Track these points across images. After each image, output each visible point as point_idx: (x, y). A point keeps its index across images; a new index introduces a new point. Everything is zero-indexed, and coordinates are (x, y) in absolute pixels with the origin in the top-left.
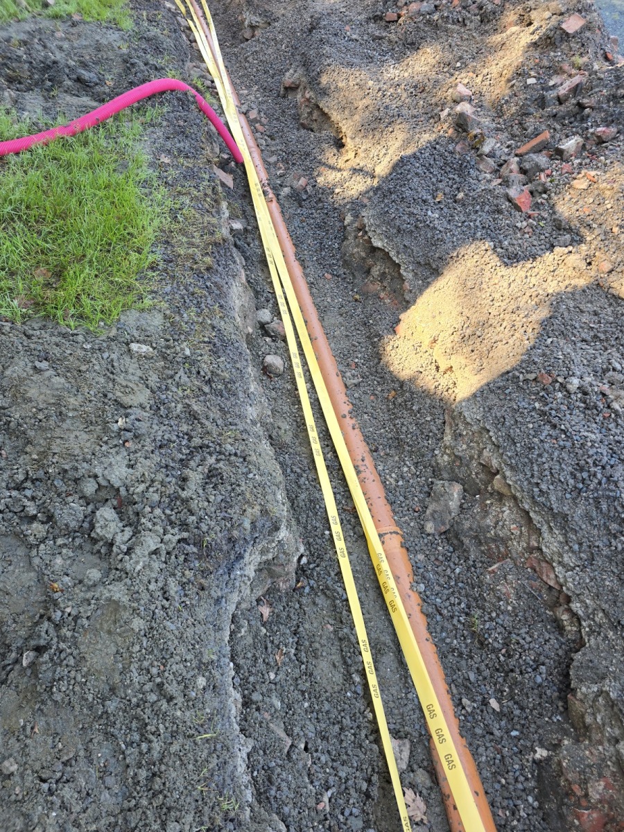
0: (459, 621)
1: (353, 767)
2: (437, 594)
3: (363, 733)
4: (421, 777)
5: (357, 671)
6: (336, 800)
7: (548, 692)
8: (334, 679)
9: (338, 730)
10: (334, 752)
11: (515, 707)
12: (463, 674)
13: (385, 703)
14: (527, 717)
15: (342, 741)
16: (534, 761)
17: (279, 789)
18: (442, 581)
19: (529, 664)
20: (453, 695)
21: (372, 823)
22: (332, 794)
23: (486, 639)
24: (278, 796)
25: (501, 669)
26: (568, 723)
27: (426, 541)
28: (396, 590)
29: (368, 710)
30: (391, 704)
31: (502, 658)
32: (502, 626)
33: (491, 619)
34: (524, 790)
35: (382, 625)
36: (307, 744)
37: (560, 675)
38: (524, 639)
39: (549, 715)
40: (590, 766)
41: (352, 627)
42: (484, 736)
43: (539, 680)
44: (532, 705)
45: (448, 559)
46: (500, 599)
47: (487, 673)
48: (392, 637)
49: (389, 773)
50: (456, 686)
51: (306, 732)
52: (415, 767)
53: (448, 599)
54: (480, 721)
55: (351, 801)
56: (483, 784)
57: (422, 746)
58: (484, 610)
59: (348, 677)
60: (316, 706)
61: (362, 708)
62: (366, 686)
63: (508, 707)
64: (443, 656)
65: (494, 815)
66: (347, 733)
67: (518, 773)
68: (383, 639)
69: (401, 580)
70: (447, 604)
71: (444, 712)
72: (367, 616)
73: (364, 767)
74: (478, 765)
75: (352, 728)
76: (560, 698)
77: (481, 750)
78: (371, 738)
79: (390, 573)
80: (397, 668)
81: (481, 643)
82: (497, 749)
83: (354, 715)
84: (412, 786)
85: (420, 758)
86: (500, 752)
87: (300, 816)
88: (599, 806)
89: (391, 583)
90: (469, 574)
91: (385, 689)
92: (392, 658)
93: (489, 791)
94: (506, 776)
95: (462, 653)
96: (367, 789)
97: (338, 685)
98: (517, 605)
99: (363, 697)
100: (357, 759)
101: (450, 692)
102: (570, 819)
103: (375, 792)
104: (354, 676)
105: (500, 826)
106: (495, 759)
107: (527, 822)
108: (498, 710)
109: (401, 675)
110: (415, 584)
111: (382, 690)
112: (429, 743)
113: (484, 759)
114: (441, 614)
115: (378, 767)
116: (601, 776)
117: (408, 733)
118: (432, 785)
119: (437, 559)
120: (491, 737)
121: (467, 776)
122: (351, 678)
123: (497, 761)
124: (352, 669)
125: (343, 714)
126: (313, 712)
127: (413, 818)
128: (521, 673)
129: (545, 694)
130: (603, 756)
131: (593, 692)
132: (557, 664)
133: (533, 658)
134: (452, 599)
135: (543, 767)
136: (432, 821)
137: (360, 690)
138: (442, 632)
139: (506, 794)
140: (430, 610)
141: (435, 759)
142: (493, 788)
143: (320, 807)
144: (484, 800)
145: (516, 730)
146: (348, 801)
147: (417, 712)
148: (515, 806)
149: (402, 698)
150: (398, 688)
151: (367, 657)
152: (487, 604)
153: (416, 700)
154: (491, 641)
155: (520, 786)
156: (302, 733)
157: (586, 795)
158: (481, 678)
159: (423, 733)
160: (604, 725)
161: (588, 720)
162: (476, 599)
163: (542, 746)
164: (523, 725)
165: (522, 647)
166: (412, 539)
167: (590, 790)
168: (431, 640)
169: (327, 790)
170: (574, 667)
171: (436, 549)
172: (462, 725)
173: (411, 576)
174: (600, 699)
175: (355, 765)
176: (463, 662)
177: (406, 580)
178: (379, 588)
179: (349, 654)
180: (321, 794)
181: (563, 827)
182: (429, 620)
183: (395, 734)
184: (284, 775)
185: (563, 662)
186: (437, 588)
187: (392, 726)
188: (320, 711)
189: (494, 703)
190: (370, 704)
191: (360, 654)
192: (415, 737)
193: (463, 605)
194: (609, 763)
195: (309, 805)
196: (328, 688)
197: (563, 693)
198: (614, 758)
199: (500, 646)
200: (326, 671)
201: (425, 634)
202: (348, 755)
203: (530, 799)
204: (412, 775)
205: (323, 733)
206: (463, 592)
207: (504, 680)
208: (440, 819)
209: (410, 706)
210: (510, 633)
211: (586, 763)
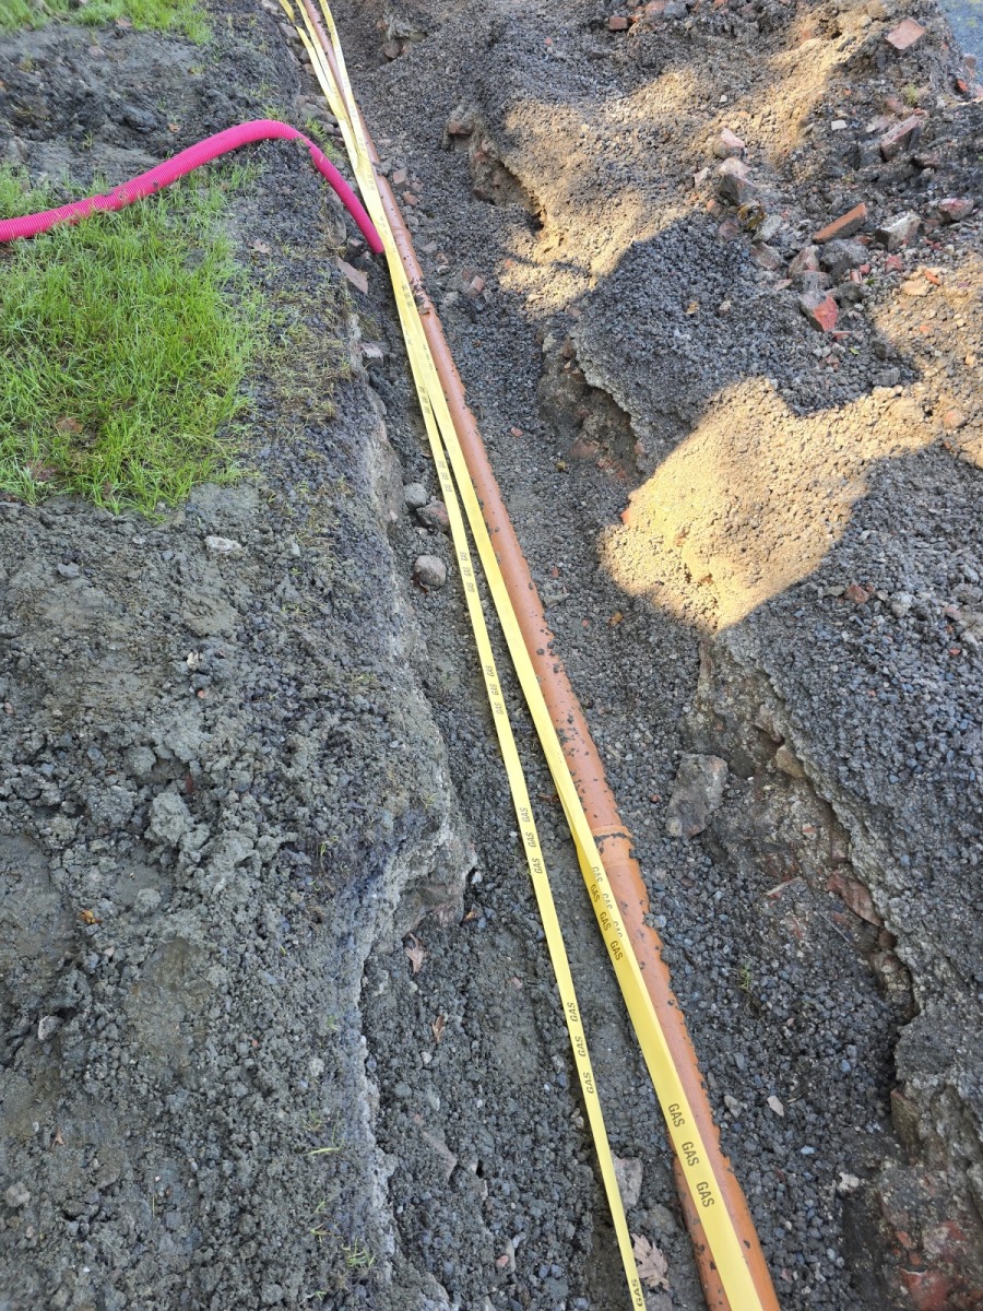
0: (720, 974)
1: (553, 1202)
2: (686, 932)
3: (570, 1148)
4: (660, 1218)
5: (560, 1051)
6: (526, 1252)
7: (861, 1086)
8: (523, 1064)
9: (530, 1143)
10: (524, 1178)
11: (808, 1109)
12: (726, 1057)
13: (604, 1102)
14: (827, 1126)
15: (536, 1159)
16: (837, 1194)
17: (437, 1234)
18: (694, 911)
19: (830, 1042)
20: (710, 1090)
21: (582, 1289)
22: (521, 1243)
23: (763, 1002)
24: (435, 1245)
25: (786, 1050)
26: (891, 1135)
27: (668, 848)
28: (621, 925)
29: (577, 1112)
30: (614, 1104)
31: (788, 1033)
32: (788, 982)
33: (771, 972)
34: (821, 1239)
35: (599, 979)
36: (480, 1164)
37: (879, 1060)
38: (823, 1003)
39: (862, 1121)
40: (926, 1203)
41: (553, 982)
42: (759, 1155)
43: (846, 1067)
44: (834, 1106)
45: (704, 877)
46: (784, 940)
47: (764, 1055)
48: (615, 998)
49: (609, 1210)
50: (715, 1076)
51: (481, 1145)
52: (651, 1201)
53: (704, 939)
54: (753, 1131)
55: (550, 1255)
56: (757, 1228)
57: (661, 1169)
58: (760, 957)
59: (545, 1061)
60: (495, 1105)
61: (568, 1109)
62: (574, 1074)
63: (797, 1109)
64: (694, 1029)
65: (775, 1277)
66: (543, 1148)
67: (812, 1213)
68: (600, 1001)
69: (629, 909)
70: (702, 947)
71: (696, 1116)
72: (576, 965)
73: (570, 1201)
74: (750, 1200)
75: (551, 1140)
76: (879, 1096)
77: (755, 1176)
78: (582, 1156)
79: (611, 898)
80: (623, 1047)
81: (755, 1009)
82: (779, 1175)
83: (556, 1119)
84: (646, 1231)
85: (659, 1188)
86: (783, 1179)
87: (469, 1277)
88: (940, 1265)
89: (614, 914)
90: (737, 901)
91: (603, 1079)
92: (615, 1031)
93: (766, 1241)
94: (794, 1217)
95: (724, 1025)
96: (575, 1236)
97: (530, 1072)
98: (811, 950)
99: (570, 1091)
100: (559, 1188)
101: (705, 1085)
102: (893, 1284)
103: (587, 1240)
104: (555, 1058)
105: (784, 1295)
106: (775, 1190)
107: (827, 1289)
108: (782, 1114)
109: (628, 1058)
110: (652, 916)
111: (598, 1082)
112: (672, 1165)
113: (758, 1189)
114: (692, 963)
115: (592, 1201)
116: (942, 1218)
117: (640, 1149)
118: (677, 1230)
119: (686, 877)
120: (771, 1156)
121: (731, 1216)
122: (551, 1062)
123: (780, 1194)
124: (553, 1048)
125: (537, 1118)
126: (490, 1115)
127: (647, 1282)
128: (818, 1056)
129: (856, 1090)
130: (946, 1188)
131: (932, 1086)
132: (874, 1042)
133: (836, 1032)
134: (709, 939)
135: (851, 1204)
136: (677, 1286)
137: (564, 1080)
138: (693, 990)
139: (794, 1246)
140: (675, 956)
141: (682, 1189)
142: (773, 1235)
143: (501, 1263)
144: (758, 1255)
145: (810, 1145)
146: (545, 1254)
147: (654, 1115)
148: (808, 1264)
149: (630, 1094)
150: (624, 1078)
151: (576, 1029)
152: (764, 948)
153: (652, 1097)
154: (770, 1005)
155: (815, 1233)
156: (473, 1148)
157: (920, 1248)
158: (754, 1063)
159: (663, 1148)
160: (948, 1138)
161: (924, 1130)
162: (747, 940)
163: (851, 1171)
164: (821, 1138)
165: (819, 1015)
166: (647, 845)
167: (926, 1240)
168: (676, 1004)
169: (512, 1237)
170: (901, 1047)
171: (685, 861)
172: (724, 1136)
173: (645, 904)
174: (943, 1098)
175: (557, 1198)
176: (727, 1039)
177: (638, 910)
178: (594, 921)
179: (547, 1025)
180: (503, 1243)
181: (883, 1298)
182: (673, 972)
183: (619, 1150)
184: (445, 1213)
185: (884, 1040)
186: (686, 922)
187: (615, 1138)
188: (501, 1112)
189: (774, 1103)
190: (580, 1103)
191: (565, 1024)
192: (651, 1155)
193: (726, 950)
194: (955, 1198)
195: (484, 1260)
196: (515, 1077)
197: (884, 1088)
198: (963, 1191)
199: (785, 1014)
200: (511, 1050)
201: (666, 993)
202: (546, 1182)
203: (831, 1254)
204: (645, 1214)
205: (506, 1148)
206: (727, 929)
207: (792, 1068)
208: (689, 1283)
209: (643, 1107)
210: (801, 993)
211: (920, 1197)
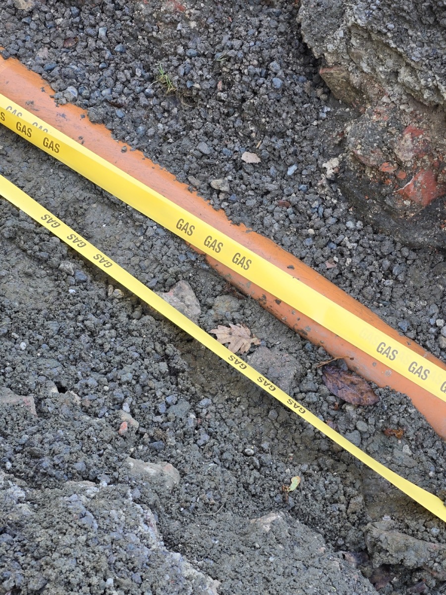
0: (148, 96)
1: (136, 360)
2: (99, 86)
3: (123, 317)
4: (224, 305)
5: (63, 257)
6: (140, 408)
7: (298, 89)
8: (40, 290)
9: (88, 339)
10: (102, 365)
11: (273, 140)
12: (193, 155)
13: (127, 265)
14: (293, 141)
15: (102, 345)
16: (330, 181)
17: (53, 453)
18: (92, 63)
19: (255, 74)
20: (198, 189)
21: (199, 394)
22: (131, 406)
23: (191, 88)
24: (57, 462)
25: (231, 110)
26: (340, 106)
27: (33, 25)
28: (41, 122)
29: (111, 288)
30: (135, 260)
31: (223, 96)
32: (199, 56)
33: (181, 59)
34: (338, 221)
35: (55, 180)
36: (58, 384)
37: (298, 58)
38: (232, 48)
39: (315, 116)
40: (385, 130)
41: (15, 212)
42: (261, 203)
43: (278, 82)
44: (290, 121)
45: (79, 27)
46: (174, 23)
47: (219, 129)
48: (80, 185)
49: (182, 331)
50: (194, 175)
51: (47, 372)
52: (210, 301)
53: (117, 80)
54: (247, 190)
55: (159, 394)
56: (292, 253)
57: (202, 274)
58: (167, 55)
59: (56, 273)
60: (39, 337)
61: (102, 292)
62: (88, 265)
63: (266, 147)
64: (156, 155)
65: (323, 273)
66: (102, 333)
67: (321, 210)
68: (70, 197)
69: (37, 104)
70: (119, 86)
71: (200, 216)
72: (29, 185)
73: (149, 349)
74: (275, 238)
75: (104, 324)
76: (315, 86)
77: (268, 220)
78: (137, 313)
79: (15, 106)
80: (113, 215)
81: (190, 100)
82: (283, 205)
83: (97, 306)
84: (219, 322)
85: (210, 287)
86: (288, 204)
87: (103, 458)
88: (419, 165)
89: (28, 118)
90: (119, 25)
91: (114, 250)
92: (99, 208)
93: (303, 255)
94: (311, 223)
95: (177, 133)
96: (169, 367)
97: (50, 292)
98: (198, 12)
99: (94, 279)
100: (133, 348)
101: (192, 188)
102: (399, 206)
103: (180, 362)
104: (62, 266)
105: (337, 277)
106: (287, 216)
107: (361, 249)
108: (258, 160)
109: (123, 218)
110: (60, 94)
111: (112, 255)
112: (207, 264)
113: (276, 226)
114: (119, 106)
115: (166, 335)
116: (401, 130)
117: (177, 273)
118: (240, 302)
119: (66, 40)
120: (269, 196)
121: (268, 259)
122: (61, 271)
123: (292, 217)
124: (55, 260)
125: (80, 318)
126: (40, 346)
127: (242, 352)
128: (255, 93)
129: (296, 94)
130: (391, 106)
131: (342, 38)
132: (287, 46)
133: (256, 62)
134: (121, 76)
135: (342, 179)
136: (264, 336)
137: (82, 275)
138: (136, 128)
139: (322, 242)
140: (101, 111)
141: (225, 273)
142: (305, 247)
143: (123, 429)
144: (304, 268)
145: (291, 165)
146: (155, 397)
147: (171, 242)
148: (339, 245)
149: (142, 244)
150: (130, 236)
151: (64, 232)
152: (165, 45)
153: (160, 231)
154: (197, 86)
155: (331, 221)
156: (42, 379)
157: (400, 165)
158: (216, 141)
159: (193, 259)
160: (374, 70)
161: (355, 79)
162: (149, 51)
163: (327, 157)
164: (295, 154)
165: (236, 60)
166: (13, 38)
167: (400, 155)
168: (129, 148)
169: (121, 408)
170: (305, 30)
171: (55, 26)
172: (229, 211)
173: (48, 89)
174: (353, 41)
175: (136, 355)
176: (185, 141)
177: (44, 97)
178: (18, 139)
179: (36, 248)
180: (116, 418)
181: (397, 221)
182: (109, 125)
183: (162, 287)
184: (49, 436)
185: (292, 38)
186: (93, 77)
187: (153, 283)
188: (48, 337)
189: (249, 158)
190: (108, 281)
191: (51, 234)
192: (188, 271)
193: (139, 73)
194: (402, 107)
195: (106, 438)
196: (40, 305)
197: (315, 77)
198: (404, 97)
199: (212, 82)
200: (22, 290)
201: (117, 146)
202: (120, 353)
203: (350, 224)
204: (211, 312)
205: (71, 357)
206: (128, 55)
207: (243, 120)
208: (271, 327)
209: (158, 243)
210: (213, 56)
211: (380, 129)
